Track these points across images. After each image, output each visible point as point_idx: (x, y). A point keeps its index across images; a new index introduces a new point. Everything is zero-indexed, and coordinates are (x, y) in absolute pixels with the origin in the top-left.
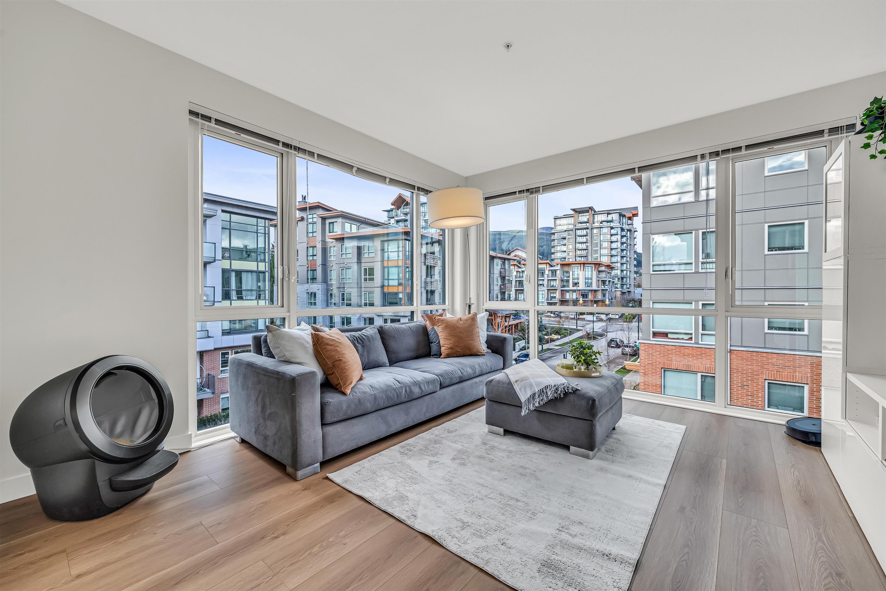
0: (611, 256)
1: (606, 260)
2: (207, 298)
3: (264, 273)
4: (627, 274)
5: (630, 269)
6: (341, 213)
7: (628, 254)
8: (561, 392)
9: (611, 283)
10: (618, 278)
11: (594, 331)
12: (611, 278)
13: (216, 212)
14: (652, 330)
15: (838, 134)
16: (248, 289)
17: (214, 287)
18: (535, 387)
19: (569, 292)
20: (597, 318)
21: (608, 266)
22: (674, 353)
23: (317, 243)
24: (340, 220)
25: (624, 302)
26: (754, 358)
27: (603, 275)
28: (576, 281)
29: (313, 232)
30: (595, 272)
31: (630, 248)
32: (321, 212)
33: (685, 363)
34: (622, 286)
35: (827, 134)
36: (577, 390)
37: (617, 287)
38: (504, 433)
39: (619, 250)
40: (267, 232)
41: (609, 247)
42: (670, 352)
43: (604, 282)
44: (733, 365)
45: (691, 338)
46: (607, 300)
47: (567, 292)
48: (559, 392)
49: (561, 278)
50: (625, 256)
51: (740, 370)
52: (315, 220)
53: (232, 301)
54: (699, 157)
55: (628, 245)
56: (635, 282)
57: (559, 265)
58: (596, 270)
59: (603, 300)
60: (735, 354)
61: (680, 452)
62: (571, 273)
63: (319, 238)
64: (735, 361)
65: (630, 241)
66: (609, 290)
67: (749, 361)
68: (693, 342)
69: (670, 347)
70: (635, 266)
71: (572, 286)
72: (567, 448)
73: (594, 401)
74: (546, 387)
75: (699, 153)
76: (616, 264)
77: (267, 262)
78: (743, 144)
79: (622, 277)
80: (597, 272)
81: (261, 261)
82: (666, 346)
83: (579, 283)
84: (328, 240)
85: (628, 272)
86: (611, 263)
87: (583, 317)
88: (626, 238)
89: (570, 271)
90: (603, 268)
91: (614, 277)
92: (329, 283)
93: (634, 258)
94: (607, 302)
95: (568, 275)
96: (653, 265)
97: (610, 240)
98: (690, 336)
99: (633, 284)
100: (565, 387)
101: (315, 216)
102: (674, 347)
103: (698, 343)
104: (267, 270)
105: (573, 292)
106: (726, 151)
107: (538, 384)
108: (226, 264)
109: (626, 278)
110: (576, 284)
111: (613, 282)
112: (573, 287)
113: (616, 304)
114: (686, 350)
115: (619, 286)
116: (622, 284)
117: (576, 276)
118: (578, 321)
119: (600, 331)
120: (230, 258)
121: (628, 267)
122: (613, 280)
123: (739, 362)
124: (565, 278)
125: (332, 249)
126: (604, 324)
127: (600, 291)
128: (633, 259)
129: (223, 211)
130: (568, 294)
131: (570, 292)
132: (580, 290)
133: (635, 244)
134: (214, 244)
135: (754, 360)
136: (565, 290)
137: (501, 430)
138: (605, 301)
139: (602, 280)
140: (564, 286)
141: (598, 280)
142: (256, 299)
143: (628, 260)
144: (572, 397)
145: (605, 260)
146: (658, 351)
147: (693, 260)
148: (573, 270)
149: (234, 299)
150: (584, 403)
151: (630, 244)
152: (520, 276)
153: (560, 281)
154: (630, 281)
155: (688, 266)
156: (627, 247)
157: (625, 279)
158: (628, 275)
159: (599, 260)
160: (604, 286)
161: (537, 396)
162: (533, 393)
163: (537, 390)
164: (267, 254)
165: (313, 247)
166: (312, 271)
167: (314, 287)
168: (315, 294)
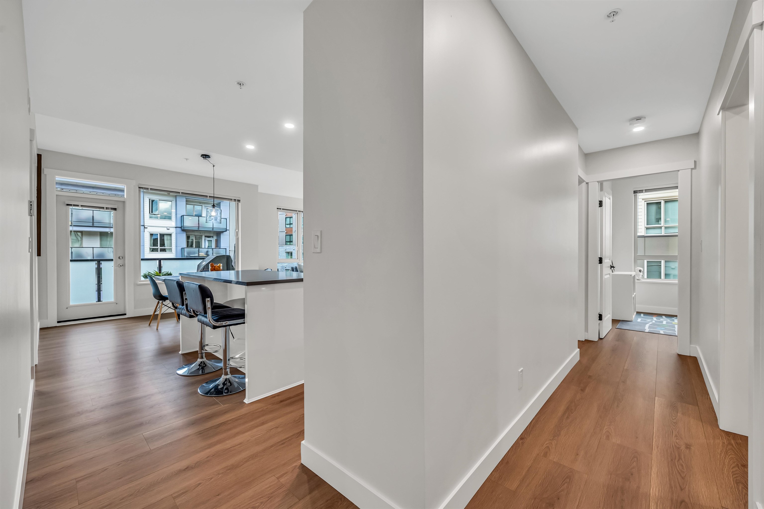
165: (290, 218)
166: (289, 236)
167: (291, 247)
168: (291, 253)
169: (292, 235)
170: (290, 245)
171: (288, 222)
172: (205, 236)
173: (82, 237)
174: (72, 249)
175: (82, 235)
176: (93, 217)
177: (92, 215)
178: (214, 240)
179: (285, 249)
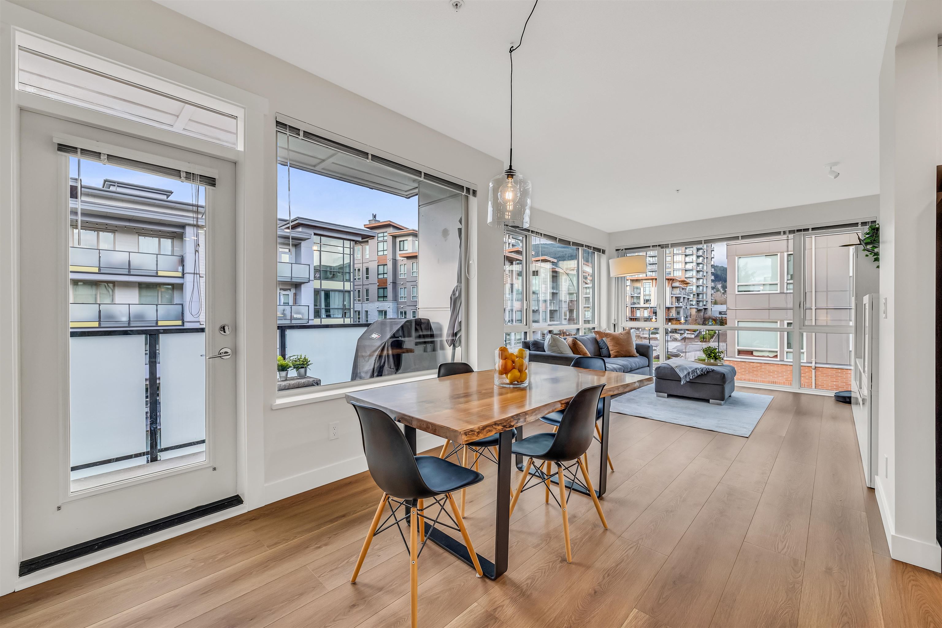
0: (686, 270)
1: (680, 275)
2: (302, 317)
3: (349, 292)
4: (703, 290)
5: (706, 284)
6: (412, 231)
7: (705, 269)
8: (705, 371)
9: (686, 300)
10: (694, 294)
11: (669, 351)
12: (685, 295)
13: (310, 235)
14: (737, 348)
15: (867, 226)
16: (335, 308)
17: (309, 306)
18: (689, 369)
19: (639, 309)
20: (671, 338)
21: (683, 282)
22: (759, 370)
23: (388, 261)
24: (410, 238)
25: (700, 320)
26: (839, 375)
27: (677, 291)
28: (647, 298)
29: (383, 251)
30: (669, 288)
31: (707, 261)
32: (391, 230)
33: (770, 380)
34: (698, 303)
35: (860, 225)
36: (714, 370)
37: (692, 304)
38: (667, 396)
39: (695, 264)
40: (352, 253)
41: (684, 261)
42: (755, 369)
43: (678, 299)
44: (818, 382)
45: (776, 356)
46: (682, 318)
47: (637, 309)
48: (704, 371)
49: (631, 295)
50: (702, 271)
51: (825, 386)
52: (385, 238)
53: (322, 319)
54: (782, 233)
55: (705, 259)
56: (713, 298)
57: (629, 280)
58: (670, 286)
59: (677, 319)
60: (820, 371)
61: (771, 404)
62: (642, 289)
63: (390, 256)
64: (820, 377)
65: (707, 254)
66: (683, 308)
67: (834, 378)
68: (778, 359)
69: (755, 365)
70: (712, 281)
71: (643, 303)
72: (708, 401)
73: (724, 375)
74: (696, 369)
75: (782, 230)
76: (691, 280)
77: (352, 282)
78: (810, 227)
79: (697, 293)
80: (671, 289)
81: (347, 281)
82: (751, 364)
83: (650, 300)
84: (398, 258)
85: (705, 288)
86: (686, 278)
87: (656, 337)
88: (702, 251)
89: (641, 287)
90: (676, 284)
91: (689, 294)
92: (400, 301)
93: (712, 273)
94: (683, 320)
95: (639, 291)
96: (738, 286)
97: (685, 254)
98: (775, 354)
99: (710, 301)
100: (707, 368)
101: (386, 234)
102: (759, 365)
103: (783, 361)
104: (352, 289)
105: (644, 309)
106: (799, 231)
107: (690, 368)
108: (316, 284)
109: (703, 294)
110: (647, 301)
111: (688, 299)
112: (644, 305)
113: (692, 323)
114: (772, 367)
115: (694, 303)
116: (697, 301)
117: (647, 293)
118: (650, 341)
119: (675, 351)
120: (320, 278)
121: (705, 283)
122: (688, 296)
123: (824, 379)
124: (636, 295)
125: (402, 267)
126: (678, 344)
127: (674, 309)
128: (710, 274)
129: (315, 234)
130: (638, 312)
131: (641, 309)
132: (652, 307)
133: (713, 256)
134: (309, 266)
135: (839, 376)
136: (636, 308)
137: (666, 394)
138: (680, 319)
139: (676, 297)
140: (634, 303)
141: (672, 297)
142: (342, 317)
143: (705, 274)
144: (711, 374)
145: (678, 275)
146: (743, 368)
147: (779, 281)
148: (645, 286)
149: (324, 317)
150: (719, 376)
151: (707, 258)
152: (586, 293)
153: (631, 297)
154: (706, 297)
155: (773, 287)
156: (703, 260)
157: (701, 296)
158: (705, 290)
159: (672, 275)
160: (678, 303)
161: (691, 374)
162: (688, 372)
163: (690, 371)
164: (352, 274)
165: (384, 265)
166: (383, 289)
167: (385, 304)
168: (386, 312)
169: (387, 288)
170: (384, 301)
171: (381, 271)
172: (280, 289)
173: (113, 288)
174: (100, 306)
175: (114, 286)
176: (129, 261)
177: (128, 259)
178: (291, 293)
179: (377, 307)
